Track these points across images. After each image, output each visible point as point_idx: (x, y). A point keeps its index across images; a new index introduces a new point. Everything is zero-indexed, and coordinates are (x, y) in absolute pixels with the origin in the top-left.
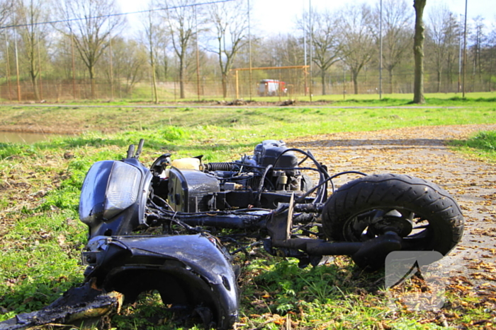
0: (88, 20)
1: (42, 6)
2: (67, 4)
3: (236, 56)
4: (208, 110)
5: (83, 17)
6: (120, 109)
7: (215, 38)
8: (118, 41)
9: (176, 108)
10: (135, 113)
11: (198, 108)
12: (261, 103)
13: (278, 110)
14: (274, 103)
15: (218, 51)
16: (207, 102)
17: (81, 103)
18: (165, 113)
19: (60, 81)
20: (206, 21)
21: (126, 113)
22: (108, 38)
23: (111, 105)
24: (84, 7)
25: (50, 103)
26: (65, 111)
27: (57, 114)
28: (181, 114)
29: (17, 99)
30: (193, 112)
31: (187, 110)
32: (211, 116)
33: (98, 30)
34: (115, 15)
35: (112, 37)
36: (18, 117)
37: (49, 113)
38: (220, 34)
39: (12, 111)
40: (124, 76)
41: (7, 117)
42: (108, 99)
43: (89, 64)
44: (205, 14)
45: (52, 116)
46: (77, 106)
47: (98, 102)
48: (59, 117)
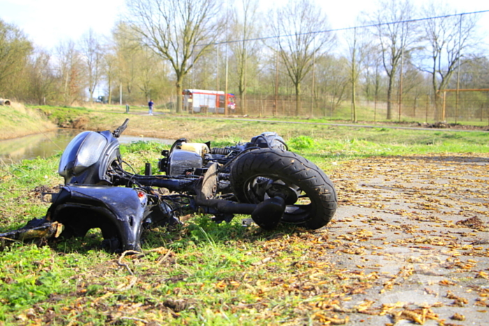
0: (298, 36)
1: (255, 23)
2: (279, 21)
3: (452, 76)
4: (404, 131)
5: (293, 33)
6: (316, 127)
7: (430, 57)
8: (326, 59)
9: (372, 128)
10: (330, 131)
11: (396, 129)
12: (467, 127)
13: (481, 135)
14: (481, 127)
15: (432, 71)
16: (407, 123)
17: (281, 118)
18: (359, 132)
19: (266, 96)
20: (420, 39)
21: (321, 131)
22: (316, 55)
23: (309, 122)
24: (295, 23)
25: (252, 118)
26: (263, 126)
27: (255, 129)
28: (376, 133)
29: (224, 113)
30: (389, 133)
31: (383, 130)
32: (407, 137)
33: (307, 47)
34: (326, 31)
35: (321, 55)
36: (219, 130)
37: (247, 127)
38: (436, 52)
39: (215, 123)
40: (331, 95)
41: (210, 129)
42: (308, 116)
43: (295, 81)
44: (420, 31)
45: (250, 130)
46: (276, 121)
47: (298, 118)
48: (256, 131)
